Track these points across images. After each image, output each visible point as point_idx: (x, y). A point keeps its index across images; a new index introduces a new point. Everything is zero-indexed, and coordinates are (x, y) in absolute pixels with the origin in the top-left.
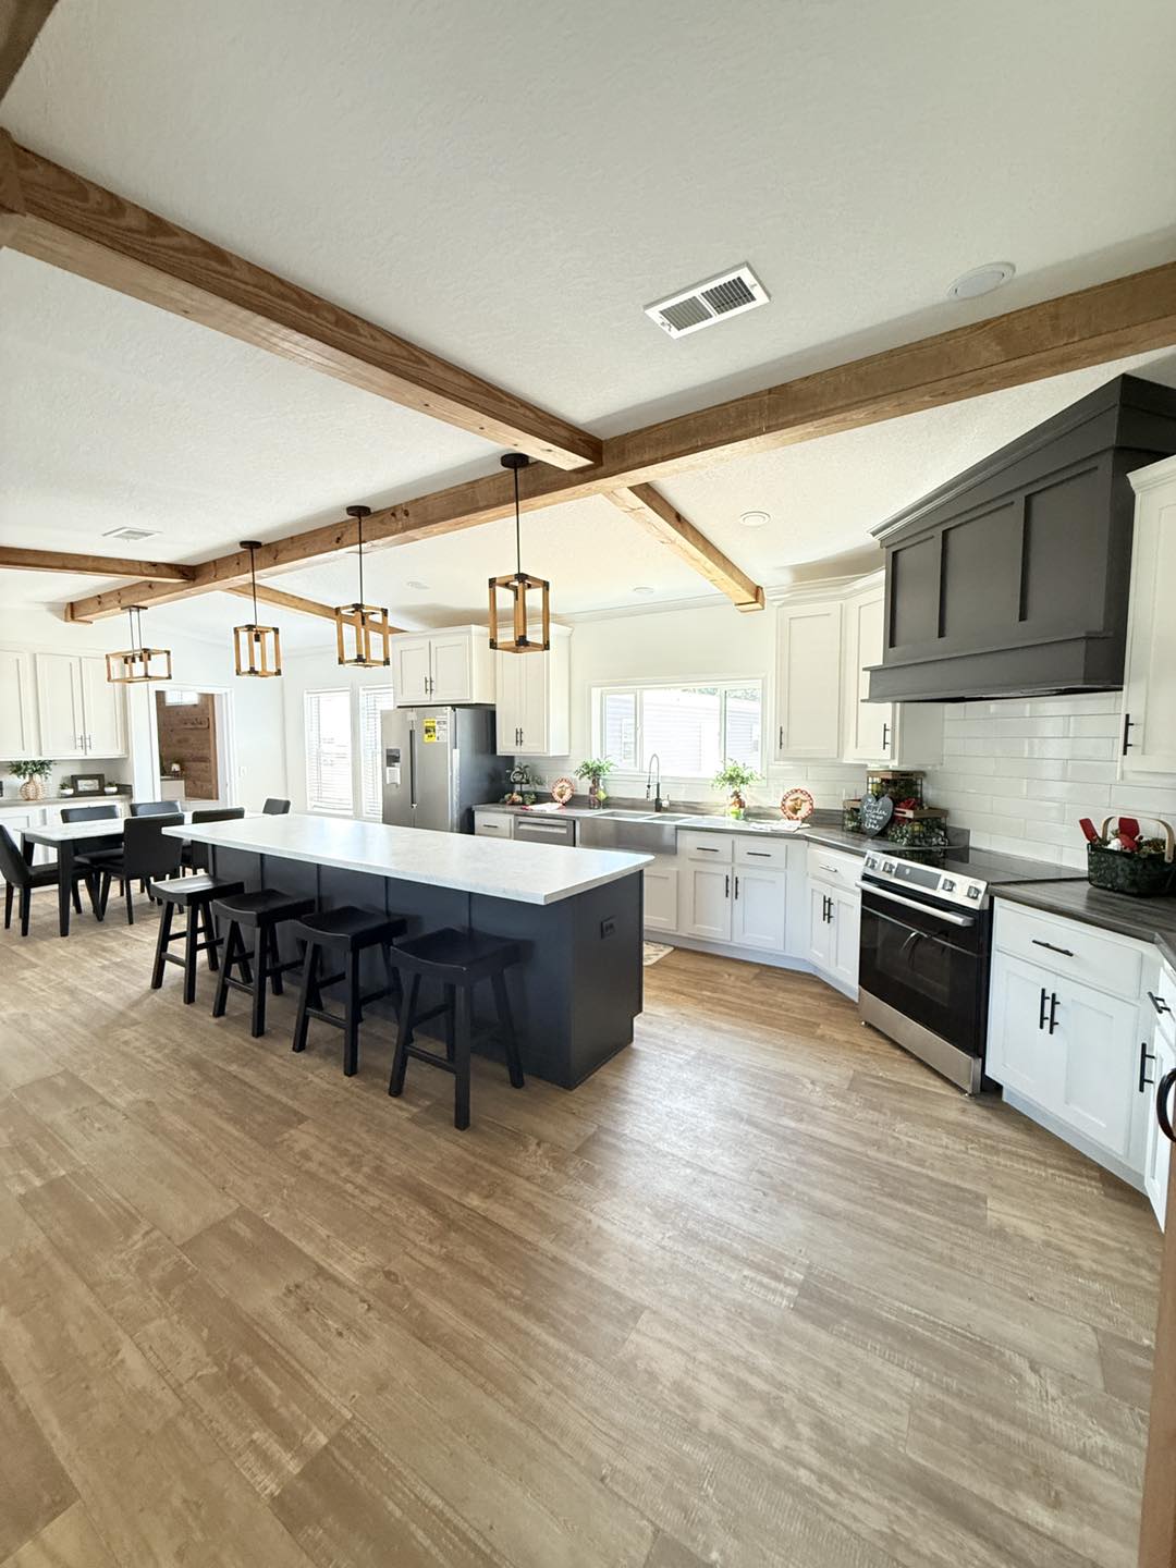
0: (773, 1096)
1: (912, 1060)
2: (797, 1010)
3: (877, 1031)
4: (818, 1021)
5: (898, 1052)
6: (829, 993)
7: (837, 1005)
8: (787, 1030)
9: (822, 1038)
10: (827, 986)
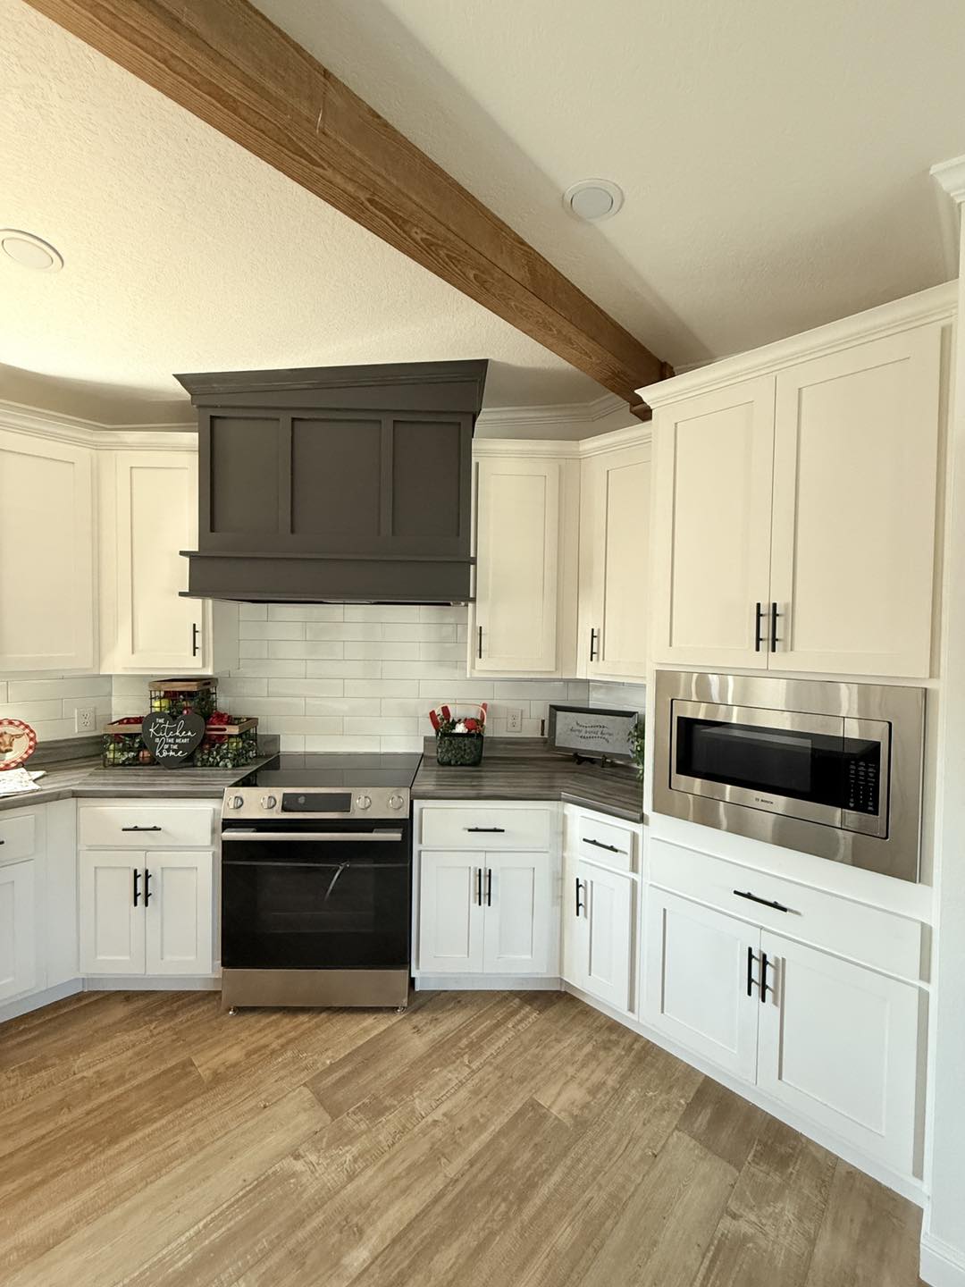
0: (291, 1243)
1: (324, 1015)
2: (136, 1067)
3: (253, 1009)
4: (183, 1056)
5: (303, 1018)
6: (140, 1004)
7: (174, 1014)
8: (163, 1114)
9: (217, 1078)
10: (128, 996)
